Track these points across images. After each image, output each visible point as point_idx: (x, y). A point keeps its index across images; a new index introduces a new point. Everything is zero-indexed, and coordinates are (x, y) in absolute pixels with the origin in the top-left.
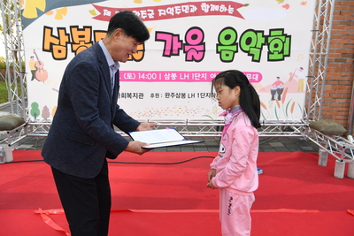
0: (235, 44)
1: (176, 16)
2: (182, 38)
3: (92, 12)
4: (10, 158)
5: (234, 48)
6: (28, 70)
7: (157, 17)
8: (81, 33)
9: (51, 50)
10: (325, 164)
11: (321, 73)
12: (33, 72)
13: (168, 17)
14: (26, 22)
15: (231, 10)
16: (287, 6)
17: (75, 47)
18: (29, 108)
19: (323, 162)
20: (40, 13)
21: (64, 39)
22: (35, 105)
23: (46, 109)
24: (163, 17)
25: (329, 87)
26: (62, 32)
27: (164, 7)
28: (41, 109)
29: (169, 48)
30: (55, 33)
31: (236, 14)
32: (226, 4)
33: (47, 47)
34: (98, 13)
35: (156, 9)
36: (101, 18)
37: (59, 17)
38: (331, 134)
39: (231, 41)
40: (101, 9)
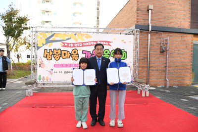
0: (109, 54)
1: (89, 45)
2: (91, 52)
3: (61, 44)
4: (32, 94)
5: (109, 56)
6: (38, 64)
7: (83, 46)
8: (57, 51)
9: (46, 57)
10: (139, 93)
11: (137, 64)
12: (40, 65)
13: (87, 46)
14: (39, 48)
15: (107, 44)
16: (125, 43)
17: (55, 56)
18: (38, 77)
19: (139, 92)
20: (43, 45)
21: (51, 53)
22: (40, 76)
23: (44, 77)
24: (85, 46)
25: (140, 68)
26: (50, 51)
27: (85, 43)
28: (42, 77)
29: (87, 56)
30: (48, 51)
31: (109, 45)
32: (106, 42)
33: (45, 56)
34: (63, 45)
35: (82, 43)
36: (64, 46)
37: (50, 46)
38: (141, 83)
39: (108, 53)
40: (64, 43)
